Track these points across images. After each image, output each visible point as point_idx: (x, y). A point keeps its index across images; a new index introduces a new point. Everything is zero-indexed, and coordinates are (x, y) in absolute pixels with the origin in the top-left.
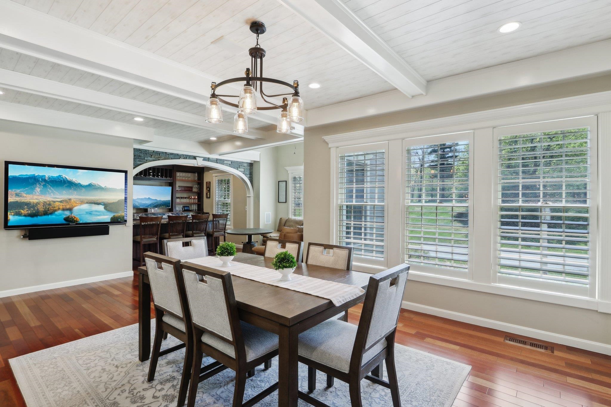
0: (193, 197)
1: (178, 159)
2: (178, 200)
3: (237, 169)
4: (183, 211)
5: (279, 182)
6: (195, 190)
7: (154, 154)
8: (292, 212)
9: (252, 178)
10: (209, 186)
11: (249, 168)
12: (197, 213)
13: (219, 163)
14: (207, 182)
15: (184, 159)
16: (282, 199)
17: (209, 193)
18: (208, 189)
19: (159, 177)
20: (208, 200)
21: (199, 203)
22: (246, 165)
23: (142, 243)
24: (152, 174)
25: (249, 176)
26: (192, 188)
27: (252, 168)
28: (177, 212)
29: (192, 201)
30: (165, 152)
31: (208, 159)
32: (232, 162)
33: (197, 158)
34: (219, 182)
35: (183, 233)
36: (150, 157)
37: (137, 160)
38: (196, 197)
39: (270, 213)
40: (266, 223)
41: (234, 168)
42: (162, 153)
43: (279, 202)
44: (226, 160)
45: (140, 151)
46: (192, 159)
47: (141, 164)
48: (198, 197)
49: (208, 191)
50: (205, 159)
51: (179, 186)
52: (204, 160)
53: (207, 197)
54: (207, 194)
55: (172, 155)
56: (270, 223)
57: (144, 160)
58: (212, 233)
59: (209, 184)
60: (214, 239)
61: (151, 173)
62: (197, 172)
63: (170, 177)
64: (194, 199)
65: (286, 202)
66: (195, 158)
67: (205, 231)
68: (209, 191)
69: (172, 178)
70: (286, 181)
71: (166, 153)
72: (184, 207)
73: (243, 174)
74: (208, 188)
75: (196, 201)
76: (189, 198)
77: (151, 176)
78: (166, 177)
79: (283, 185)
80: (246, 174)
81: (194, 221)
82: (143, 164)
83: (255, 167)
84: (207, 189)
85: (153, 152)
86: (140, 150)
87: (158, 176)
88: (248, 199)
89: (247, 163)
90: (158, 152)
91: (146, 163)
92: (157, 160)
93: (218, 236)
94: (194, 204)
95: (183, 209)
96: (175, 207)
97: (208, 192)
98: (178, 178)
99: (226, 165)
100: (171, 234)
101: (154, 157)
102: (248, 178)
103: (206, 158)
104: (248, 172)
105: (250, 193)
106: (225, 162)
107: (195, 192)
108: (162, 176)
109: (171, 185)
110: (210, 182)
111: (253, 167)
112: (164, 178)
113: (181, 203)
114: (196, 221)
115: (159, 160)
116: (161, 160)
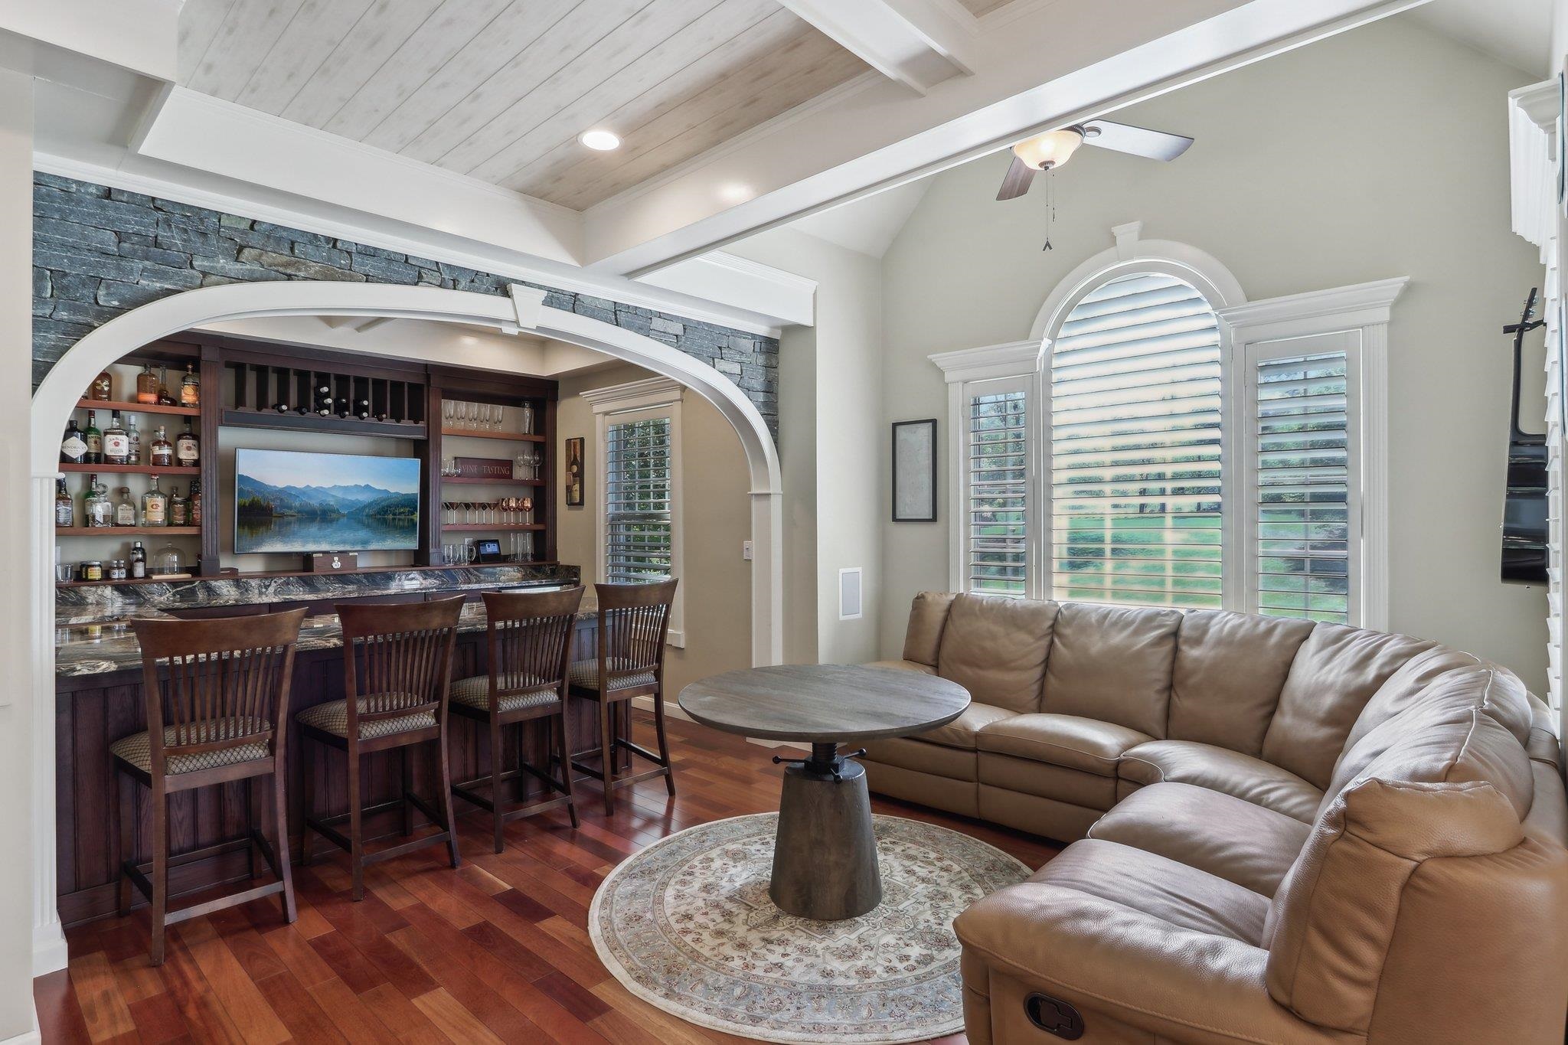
0: (513, 504)
1: (405, 283)
2: (453, 517)
3: (711, 361)
4: (472, 563)
5: (895, 425)
6: (521, 473)
7: (254, 239)
8: (967, 565)
9: (776, 410)
10: (578, 455)
11: (761, 360)
12: (531, 567)
13: (629, 326)
14: (569, 441)
15: (440, 286)
16: (914, 502)
17: (577, 487)
18: (575, 469)
19: (365, 414)
20: (575, 513)
21: (540, 527)
22: (747, 345)
23: (170, 784)
24: (329, 401)
25: (761, 397)
26: (508, 464)
27: (774, 364)
28: (448, 566)
29: (510, 519)
30: (328, 239)
31: (574, 303)
32: (687, 325)
33: (515, 289)
34: (618, 436)
35: (438, 696)
36: (226, 254)
37: (139, 265)
38: (528, 504)
39: (859, 569)
40: (842, 618)
41: (697, 355)
42: (311, 242)
43: (895, 519)
44: (660, 315)
45: (160, 215)
46: (487, 292)
47: (168, 293)
48: (534, 504)
49: (575, 475)
50: (555, 299)
51: (456, 458)
52: (549, 302)
53: (571, 504)
54: (569, 489)
55: (370, 261)
56: (860, 616)
57: (187, 271)
58: (593, 685)
59: (578, 447)
60: (604, 714)
61: (327, 395)
62: (528, 400)
63: (416, 417)
64: (520, 509)
65: (934, 519)
66: (502, 287)
67: (561, 675)
68: (579, 476)
69: (422, 424)
70: (934, 422)
71: (334, 246)
72: (479, 544)
73: (738, 385)
74: (572, 464)
75: (528, 518)
76: (495, 506)
77: (326, 412)
78: (397, 416)
79: (917, 439)
80: (748, 390)
81: (500, 625)
82: (179, 292)
83: (788, 356)
84: (569, 469)
85: (252, 227)
86: (158, 209)
87: (359, 410)
88: (755, 505)
89: (754, 336)
90: (285, 234)
91: (201, 286)
92: (275, 279)
93: (625, 695)
94: (518, 530)
95: (471, 550)
96: (438, 545)
97: (574, 481)
98: (446, 424)
99: (662, 336)
100: (361, 706)
101: (257, 259)
102: (758, 408)
103: (562, 292)
104: (758, 383)
105: (766, 479)
106: (657, 324)
107: (522, 483)
108: (378, 412)
109: (422, 450)
110: (582, 440)
111: (777, 358)
112: (388, 422)
113: (460, 528)
114: (510, 623)
115: (290, 278)
116: (305, 279)
